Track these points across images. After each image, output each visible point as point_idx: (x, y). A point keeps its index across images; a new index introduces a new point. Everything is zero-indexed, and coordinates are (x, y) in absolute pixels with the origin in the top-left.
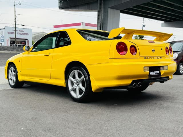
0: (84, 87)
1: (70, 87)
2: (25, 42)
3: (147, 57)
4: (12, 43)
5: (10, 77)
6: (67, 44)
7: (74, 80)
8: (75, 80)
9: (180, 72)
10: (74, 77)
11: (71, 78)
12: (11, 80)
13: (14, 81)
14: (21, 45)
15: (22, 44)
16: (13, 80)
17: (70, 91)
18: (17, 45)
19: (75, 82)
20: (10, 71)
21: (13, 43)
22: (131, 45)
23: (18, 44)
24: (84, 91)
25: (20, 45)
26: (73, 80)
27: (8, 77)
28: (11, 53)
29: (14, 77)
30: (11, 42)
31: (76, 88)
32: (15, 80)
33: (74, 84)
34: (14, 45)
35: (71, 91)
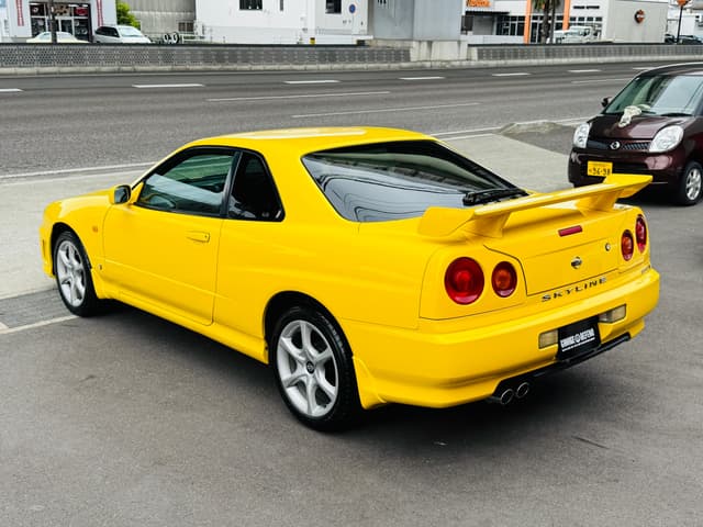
0: (333, 384)
1: (285, 373)
2: (89, 5)
3: (551, 294)
4: (36, 10)
5: (62, 275)
6: (267, 215)
7: (299, 351)
8: (300, 355)
9: (689, 195)
10: (297, 341)
11: (286, 341)
12: (69, 283)
13: (78, 291)
14: (72, 18)
15: (75, 15)
16: (75, 286)
17: (285, 385)
18: (56, 18)
19: (302, 359)
20: (62, 253)
21: (41, 12)
22: (498, 262)
23: (61, 14)
24: (334, 400)
25: (66, 18)
26: (294, 351)
27: (55, 272)
28: (38, 74)
29: (79, 280)
30: (32, 7)
31: (305, 381)
32: (82, 290)
33: (299, 365)
34: (43, 19)
35: (289, 386)
